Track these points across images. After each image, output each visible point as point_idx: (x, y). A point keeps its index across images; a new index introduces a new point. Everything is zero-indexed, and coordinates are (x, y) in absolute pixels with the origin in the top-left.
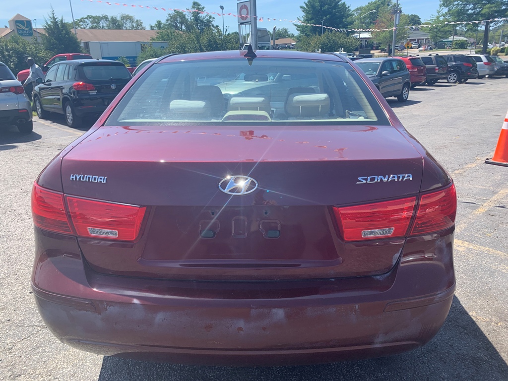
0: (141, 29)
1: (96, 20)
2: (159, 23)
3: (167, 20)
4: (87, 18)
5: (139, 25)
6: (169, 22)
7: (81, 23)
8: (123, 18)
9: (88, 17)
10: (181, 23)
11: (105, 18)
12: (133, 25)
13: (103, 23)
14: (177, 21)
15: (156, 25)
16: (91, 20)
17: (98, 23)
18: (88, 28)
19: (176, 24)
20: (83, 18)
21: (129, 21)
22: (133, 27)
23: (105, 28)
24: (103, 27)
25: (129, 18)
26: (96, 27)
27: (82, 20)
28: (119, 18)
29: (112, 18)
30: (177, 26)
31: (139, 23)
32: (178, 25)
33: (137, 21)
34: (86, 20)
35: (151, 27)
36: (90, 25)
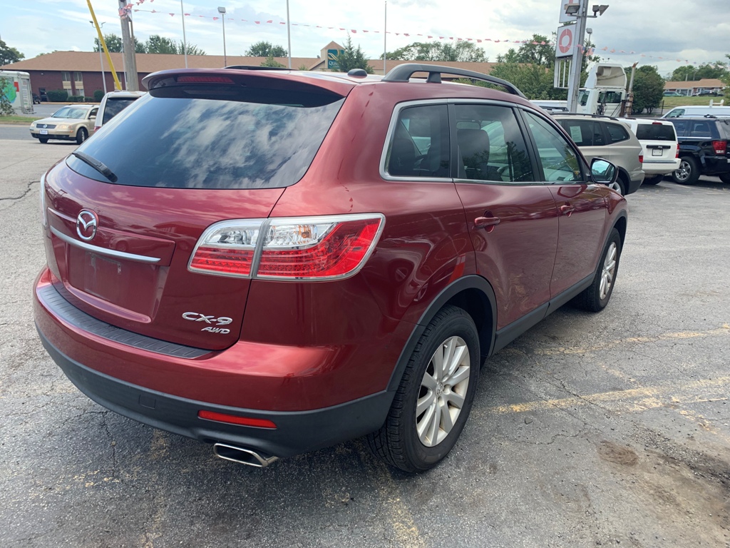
0: (482, 61)
1: (425, 48)
2: (512, 52)
3: (522, 49)
4: (413, 46)
5: (480, 54)
6: (523, 52)
7: (405, 53)
8: (459, 46)
9: (415, 45)
10: (541, 53)
11: (437, 45)
12: (471, 56)
13: (433, 53)
14: (535, 49)
15: (507, 55)
16: (419, 48)
17: (428, 52)
18: (413, 59)
19: (533, 54)
20: (408, 47)
21: (467, 50)
22: (472, 58)
23: (435, 59)
24: (432, 58)
25: (468, 45)
26: (423, 58)
27: (407, 49)
28: (454, 47)
29: (446, 46)
30: (533, 58)
31: (480, 53)
32: (537, 55)
33: (478, 50)
34: (412, 49)
35: (499, 58)
36: (417, 55)
